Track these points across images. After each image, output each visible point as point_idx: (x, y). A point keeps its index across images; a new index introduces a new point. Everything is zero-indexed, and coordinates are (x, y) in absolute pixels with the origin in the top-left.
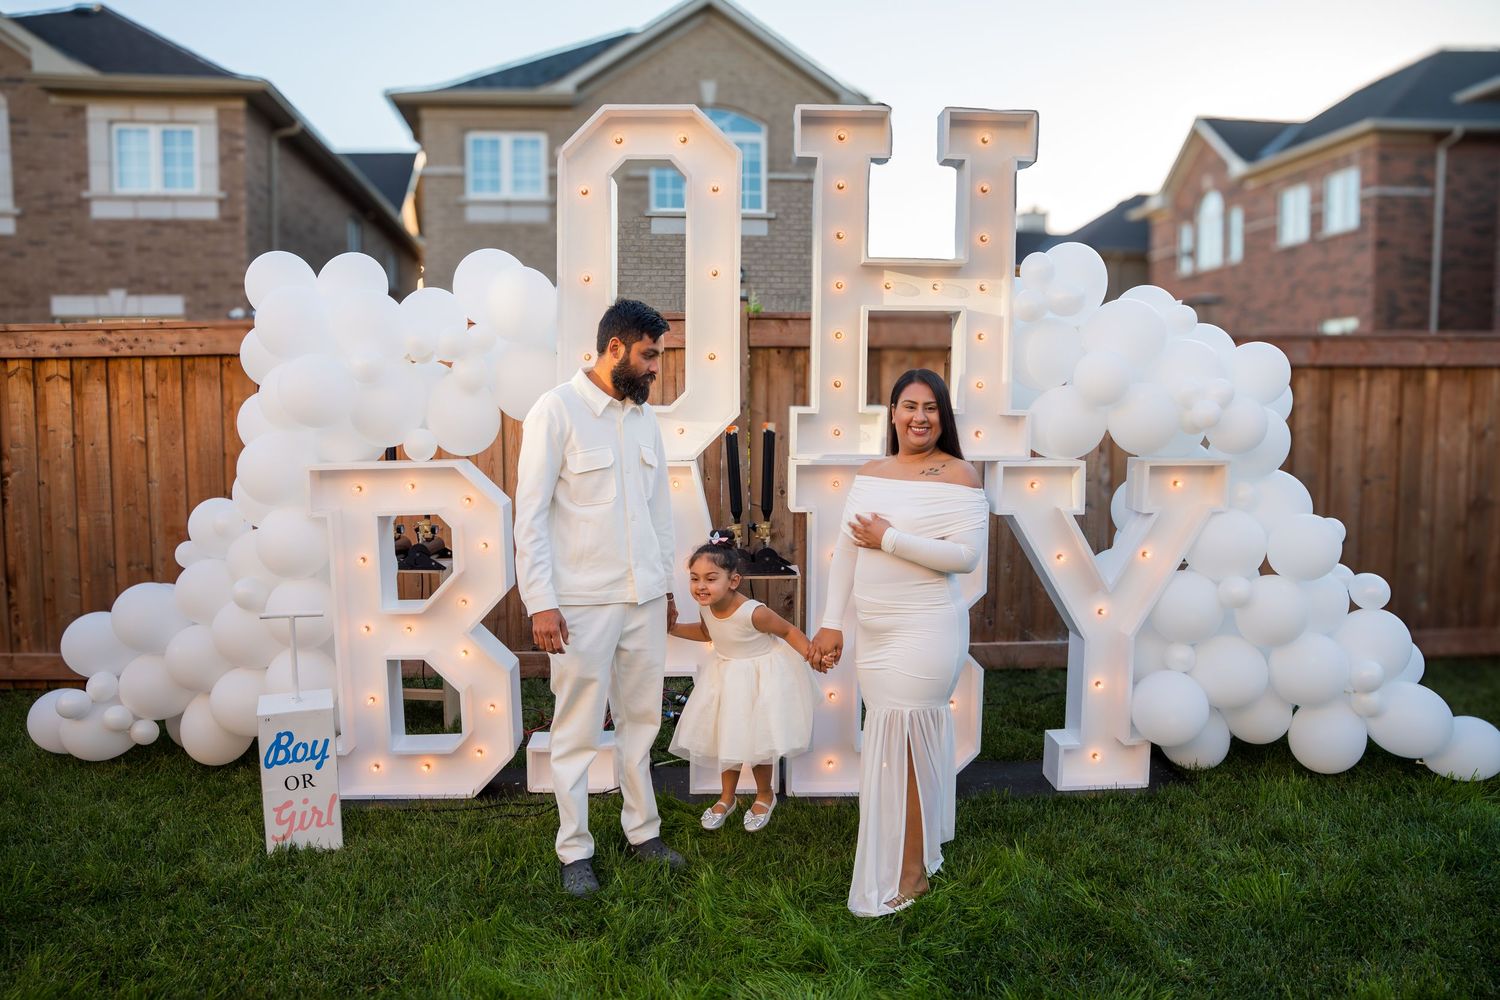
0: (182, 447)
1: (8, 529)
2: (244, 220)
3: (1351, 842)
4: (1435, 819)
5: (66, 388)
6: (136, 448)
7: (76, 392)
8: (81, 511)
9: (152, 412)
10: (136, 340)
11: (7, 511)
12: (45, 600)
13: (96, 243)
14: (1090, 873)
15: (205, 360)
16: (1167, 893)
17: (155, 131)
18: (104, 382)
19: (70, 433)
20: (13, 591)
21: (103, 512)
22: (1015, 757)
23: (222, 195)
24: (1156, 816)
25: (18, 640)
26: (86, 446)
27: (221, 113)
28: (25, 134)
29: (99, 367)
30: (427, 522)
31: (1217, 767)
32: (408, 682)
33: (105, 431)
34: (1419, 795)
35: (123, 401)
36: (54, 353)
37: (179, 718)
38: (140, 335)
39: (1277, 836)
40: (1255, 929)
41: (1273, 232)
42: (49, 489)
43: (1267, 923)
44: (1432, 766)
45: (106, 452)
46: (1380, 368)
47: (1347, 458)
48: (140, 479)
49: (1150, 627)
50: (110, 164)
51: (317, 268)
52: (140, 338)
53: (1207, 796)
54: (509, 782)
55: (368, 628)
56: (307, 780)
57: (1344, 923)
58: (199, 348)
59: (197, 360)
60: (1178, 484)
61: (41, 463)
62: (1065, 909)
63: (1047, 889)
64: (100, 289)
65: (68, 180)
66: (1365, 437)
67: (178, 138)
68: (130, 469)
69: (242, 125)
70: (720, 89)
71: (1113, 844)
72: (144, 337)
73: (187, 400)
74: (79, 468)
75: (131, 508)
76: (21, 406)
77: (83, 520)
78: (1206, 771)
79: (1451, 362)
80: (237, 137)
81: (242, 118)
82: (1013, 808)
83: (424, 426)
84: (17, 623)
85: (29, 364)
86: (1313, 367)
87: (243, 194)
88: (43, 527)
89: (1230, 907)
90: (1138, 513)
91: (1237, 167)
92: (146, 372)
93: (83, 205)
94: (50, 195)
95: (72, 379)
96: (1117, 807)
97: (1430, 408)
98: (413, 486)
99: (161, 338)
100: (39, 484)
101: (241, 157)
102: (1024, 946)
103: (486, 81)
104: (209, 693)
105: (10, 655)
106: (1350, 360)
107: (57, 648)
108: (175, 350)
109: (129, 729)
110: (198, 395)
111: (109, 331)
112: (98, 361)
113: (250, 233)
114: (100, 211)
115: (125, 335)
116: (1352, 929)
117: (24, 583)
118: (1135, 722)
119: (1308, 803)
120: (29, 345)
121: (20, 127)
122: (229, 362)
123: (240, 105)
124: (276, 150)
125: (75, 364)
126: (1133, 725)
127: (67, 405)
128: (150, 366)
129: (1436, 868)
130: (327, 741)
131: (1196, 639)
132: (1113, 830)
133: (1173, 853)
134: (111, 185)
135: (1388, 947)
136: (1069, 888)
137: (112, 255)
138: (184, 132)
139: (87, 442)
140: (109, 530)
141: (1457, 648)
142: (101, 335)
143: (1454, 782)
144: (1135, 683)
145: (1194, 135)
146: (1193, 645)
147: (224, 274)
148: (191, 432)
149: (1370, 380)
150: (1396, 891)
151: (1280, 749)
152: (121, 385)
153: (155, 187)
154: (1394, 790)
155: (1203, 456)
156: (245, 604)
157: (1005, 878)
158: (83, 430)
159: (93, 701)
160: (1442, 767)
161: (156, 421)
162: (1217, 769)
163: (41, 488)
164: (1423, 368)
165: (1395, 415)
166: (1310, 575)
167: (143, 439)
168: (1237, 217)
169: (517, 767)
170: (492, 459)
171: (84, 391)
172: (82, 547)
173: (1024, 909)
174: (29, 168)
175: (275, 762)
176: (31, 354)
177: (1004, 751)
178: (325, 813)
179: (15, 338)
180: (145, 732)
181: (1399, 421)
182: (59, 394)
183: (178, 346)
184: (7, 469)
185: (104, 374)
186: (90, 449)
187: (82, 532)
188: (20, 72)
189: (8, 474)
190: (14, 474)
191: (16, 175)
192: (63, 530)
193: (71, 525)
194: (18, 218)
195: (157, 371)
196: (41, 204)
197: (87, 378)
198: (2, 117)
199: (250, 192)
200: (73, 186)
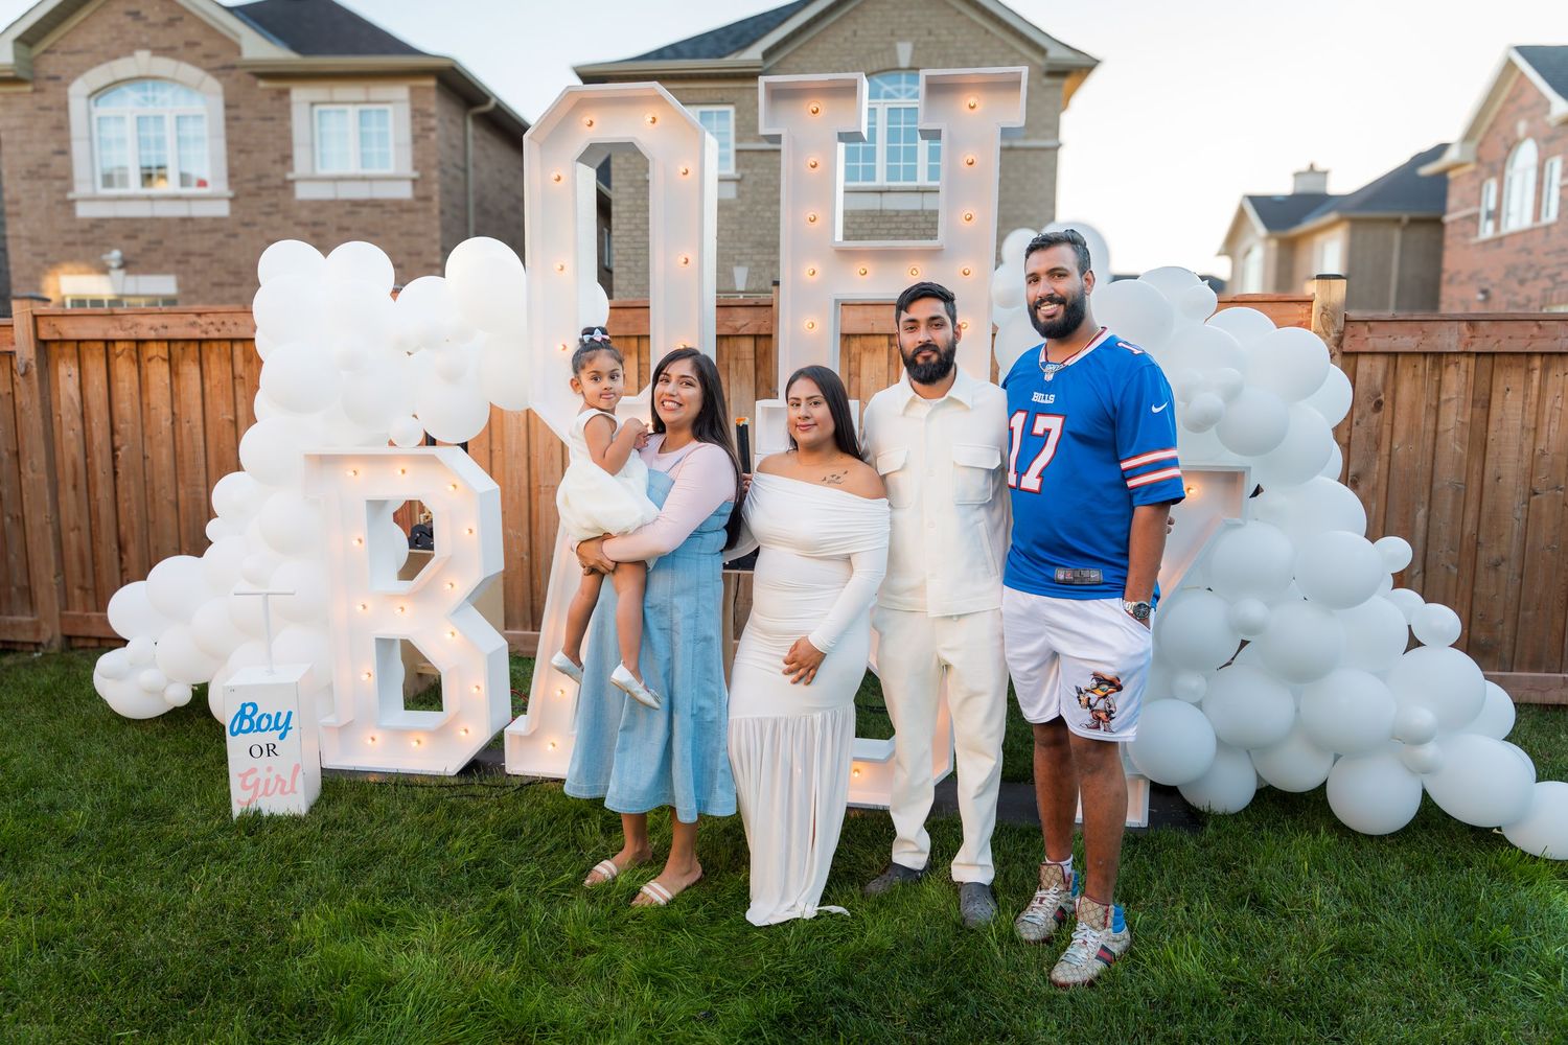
1: (119, 500)
2: (436, 198)
5: (165, 368)
6: (227, 426)
7: (174, 372)
8: (180, 485)
9: (242, 392)
10: (223, 323)
11: (119, 482)
13: (300, 223)
17: (352, 110)
18: (197, 363)
19: (170, 411)
20: (124, 557)
21: (198, 486)
23: (416, 175)
26: (183, 425)
27: (413, 90)
28: (237, 118)
29: (193, 348)
33: (199, 409)
35: (215, 382)
36: (152, 335)
38: (225, 317)
42: (152, 463)
44: (1511, 836)
45: (200, 430)
50: (312, 145)
52: (226, 320)
55: (364, 607)
56: (271, 750)
61: (146, 439)
65: (275, 162)
67: (374, 118)
68: (221, 446)
69: (434, 103)
72: (229, 321)
74: (178, 444)
76: (127, 385)
77: (182, 492)
78: (1220, 816)
80: (430, 116)
81: (433, 96)
85: (133, 346)
87: (435, 174)
88: (149, 499)
91: (1560, 107)
92: (234, 354)
93: (287, 186)
94: (259, 178)
95: (170, 360)
98: (403, 472)
100: (144, 458)
101: (433, 136)
103: (675, 51)
104: (227, 664)
109: (163, 691)
111: (199, 315)
112: (192, 343)
113: (442, 212)
114: (303, 192)
115: (212, 318)
120: (131, 328)
121: (233, 112)
123: (431, 83)
124: (471, 128)
125: (173, 346)
127: (166, 385)
128: (238, 348)
130: (290, 714)
134: (313, 167)
137: (315, 235)
138: (379, 111)
139: (184, 419)
142: (193, 318)
146: (1201, 673)
151: (1315, 800)
152: (212, 366)
153: (353, 168)
156: (252, 579)
158: (180, 408)
159: (131, 664)
163: (147, 462)
168: (1555, 168)
169: (494, 750)
171: (180, 371)
172: (181, 517)
174: (241, 151)
175: (240, 730)
176: (134, 336)
178: (288, 780)
179: (120, 320)
180: (180, 696)
182: (158, 373)
184: (117, 444)
185: (197, 355)
186: (186, 426)
187: (182, 504)
188: (234, 60)
189: (119, 449)
190: (123, 449)
191: (230, 158)
192: (165, 502)
193: (171, 497)
194: (232, 200)
195: (244, 353)
196: (251, 186)
197: (183, 359)
198: (218, 103)
199: (443, 172)
200: (278, 168)
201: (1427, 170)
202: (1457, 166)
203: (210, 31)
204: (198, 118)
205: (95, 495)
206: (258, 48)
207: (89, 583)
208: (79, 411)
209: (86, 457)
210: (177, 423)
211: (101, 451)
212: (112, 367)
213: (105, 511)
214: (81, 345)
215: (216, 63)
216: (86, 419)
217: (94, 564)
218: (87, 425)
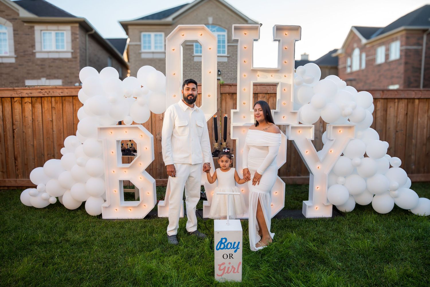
0: (62, 122)
1: (15, 144)
2: (79, 58)
3: (388, 232)
4: (412, 226)
5: (30, 105)
6: (50, 122)
7: (33, 106)
8: (35, 140)
9: (54, 112)
10: (49, 92)
11: (15, 140)
12: (25, 164)
13: (37, 65)
14: (314, 240)
15: (68, 98)
16: (335, 246)
17: (53, 33)
18: (41, 104)
19: (31, 118)
20: (16, 162)
21: (41, 140)
22: (295, 209)
23: (72, 51)
24: (333, 225)
25: (18, 175)
26: (36, 122)
27: (72, 27)
28: (17, 34)
29: (39, 99)
30: (130, 142)
31: (351, 212)
32: (125, 187)
33: (41, 117)
34: (409, 220)
35: (46, 109)
36: (27, 96)
37: (62, 196)
39: (367, 231)
40: (360, 255)
41: (374, 60)
42: (26, 133)
43: (363, 254)
44: (413, 212)
45: (41, 123)
46: (402, 99)
47: (391, 124)
48: (51, 131)
49: (332, 172)
50: (41, 42)
51: (99, 71)
52: (50, 91)
53: (348, 220)
54: (153, 214)
55: (114, 171)
57: (385, 254)
58: (67, 94)
59: (66, 97)
60: (341, 131)
61: (24, 127)
62: (307, 250)
63: (302, 244)
64: (38, 78)
65: (29, 47)
66: (397, 119)
67: (60, 35)
68: (48, 128)
69: (78, 31)
70: (214, 19)
71: (321, 232)
72: (51, 91)
73: (64, 109)
74: (34, 128)
75: (48, 139)
76: (18, 110)
77: (35, 142)
78: (348, 213)
79: (422, 97)
80: (77, 34)
81: (78, 29)
82: (293, 222)
83: (129, 115)
84: (17, 170)
85: (20, 98)
86: (382, 99)
87: (78, 51)
88: (24, 144)
89: (353, 250)
90: (330, 140)
91: (364, 41)
92: (52, 101)
93: (34, 54)
94: (25, 52)
95: (32, 103)
96: (323, 222)
97: (416, 110)
98: (126, 132)
99: (56, 91)
101: (78, 40)
102: (295, 259)
103: (147, 18)
104: (70, 190)
105: (15, 179)
106: (393, 97)
107: (29, 177)
108: (60, 95)
109: (49, 199)
110: (66, 107)
111: (42, 89)
112: (39, 98)
113: (80, 61)
114: (38, 56)
115: (46, 90)
116: (387, 256)
117: (19, 160)
118: (328, 198)
119: (377, 222)
120: (20, 93)
121: (16, 32)
122: (75, 98)
123: (77, 25)
124: (87, 38)
125: (33, 98)
126: (327, 199)
127: (31, 110)
128: (53, 99)
129: (412, 240)
131: (345, 175)
132: (321, 229)
133: (338, 235)
134: (41, 48)
135: (397, 260)
136: (308, 244)
137: (42, 68)
138: (62, 33)
139: (36, 121)
140: (42, 145)
141: (423, 179)
142: (39, 90)
143: (419, 216)
144: (328, 188)
145: (351, 31)
146: (345, 177)
147: (73, 73)
148: (65, 117)
149: (398, 102)
150: (400, 246)
151: (369, 207)
152: (45, 105)
153: (54, 49)
154: (402, 218)
155: (348, 124)
156: (80, 165)
157: (290, 241)
158: (35, 117)
159: (39, 192)
160: (415, 212)
161: (55, 114)
162: (352, 212)
163: (24, 133)
164: (414, 99)
165: (406, 112)
166: (378, 157)
167: (51, 119)
168: (364, 55)
169: (155, 210)
170: (148, 125)
171: (35, 106)
172: (35, 149)
173: (295, 250)
174: (19, 44)
176: (21, 96)
177: (292, 207)
179: (16, 91)
180: (53, 200)
181: (407, 114)
182: (28, 107)
183: (61, 93)
184: (14, 128)
185: (41, 101)
186: (37, 123)
187: (35, 145)
188: (16, 17)
189: (15, 130)
190: (16, 129)
191: (15, 46)
192: (30, 145)
193: (32, 143)
194: (16, 58)
195: (55, 100)
196: (22, 54)
197: (36, 103)
198: (11, 29)
199: (80, 50)
200: (31, 49)
201: (334, 55)
202: (341, 54)
203: (8, 8)
204: (4, 33)
205: (7, 143)
206: (24, 14)
207: (5, 170)
208: (2, 119)
209: (4, 132)
210: (34, 122)
211: (9, 130)
212: (13, 105)
213: (10, 148)
214: (3, 99)
215: (10, 17)
216: (4, 121)
217: (6, 164)
218: (4, 123)
